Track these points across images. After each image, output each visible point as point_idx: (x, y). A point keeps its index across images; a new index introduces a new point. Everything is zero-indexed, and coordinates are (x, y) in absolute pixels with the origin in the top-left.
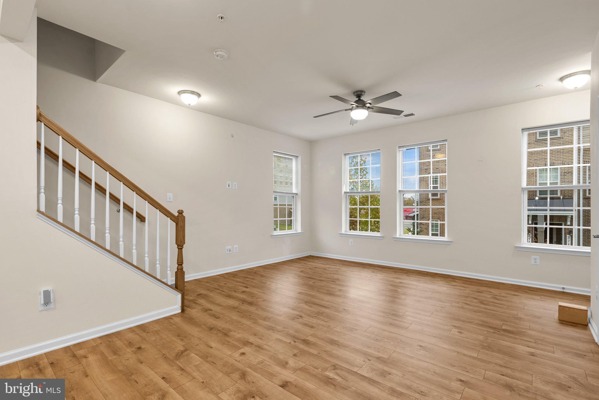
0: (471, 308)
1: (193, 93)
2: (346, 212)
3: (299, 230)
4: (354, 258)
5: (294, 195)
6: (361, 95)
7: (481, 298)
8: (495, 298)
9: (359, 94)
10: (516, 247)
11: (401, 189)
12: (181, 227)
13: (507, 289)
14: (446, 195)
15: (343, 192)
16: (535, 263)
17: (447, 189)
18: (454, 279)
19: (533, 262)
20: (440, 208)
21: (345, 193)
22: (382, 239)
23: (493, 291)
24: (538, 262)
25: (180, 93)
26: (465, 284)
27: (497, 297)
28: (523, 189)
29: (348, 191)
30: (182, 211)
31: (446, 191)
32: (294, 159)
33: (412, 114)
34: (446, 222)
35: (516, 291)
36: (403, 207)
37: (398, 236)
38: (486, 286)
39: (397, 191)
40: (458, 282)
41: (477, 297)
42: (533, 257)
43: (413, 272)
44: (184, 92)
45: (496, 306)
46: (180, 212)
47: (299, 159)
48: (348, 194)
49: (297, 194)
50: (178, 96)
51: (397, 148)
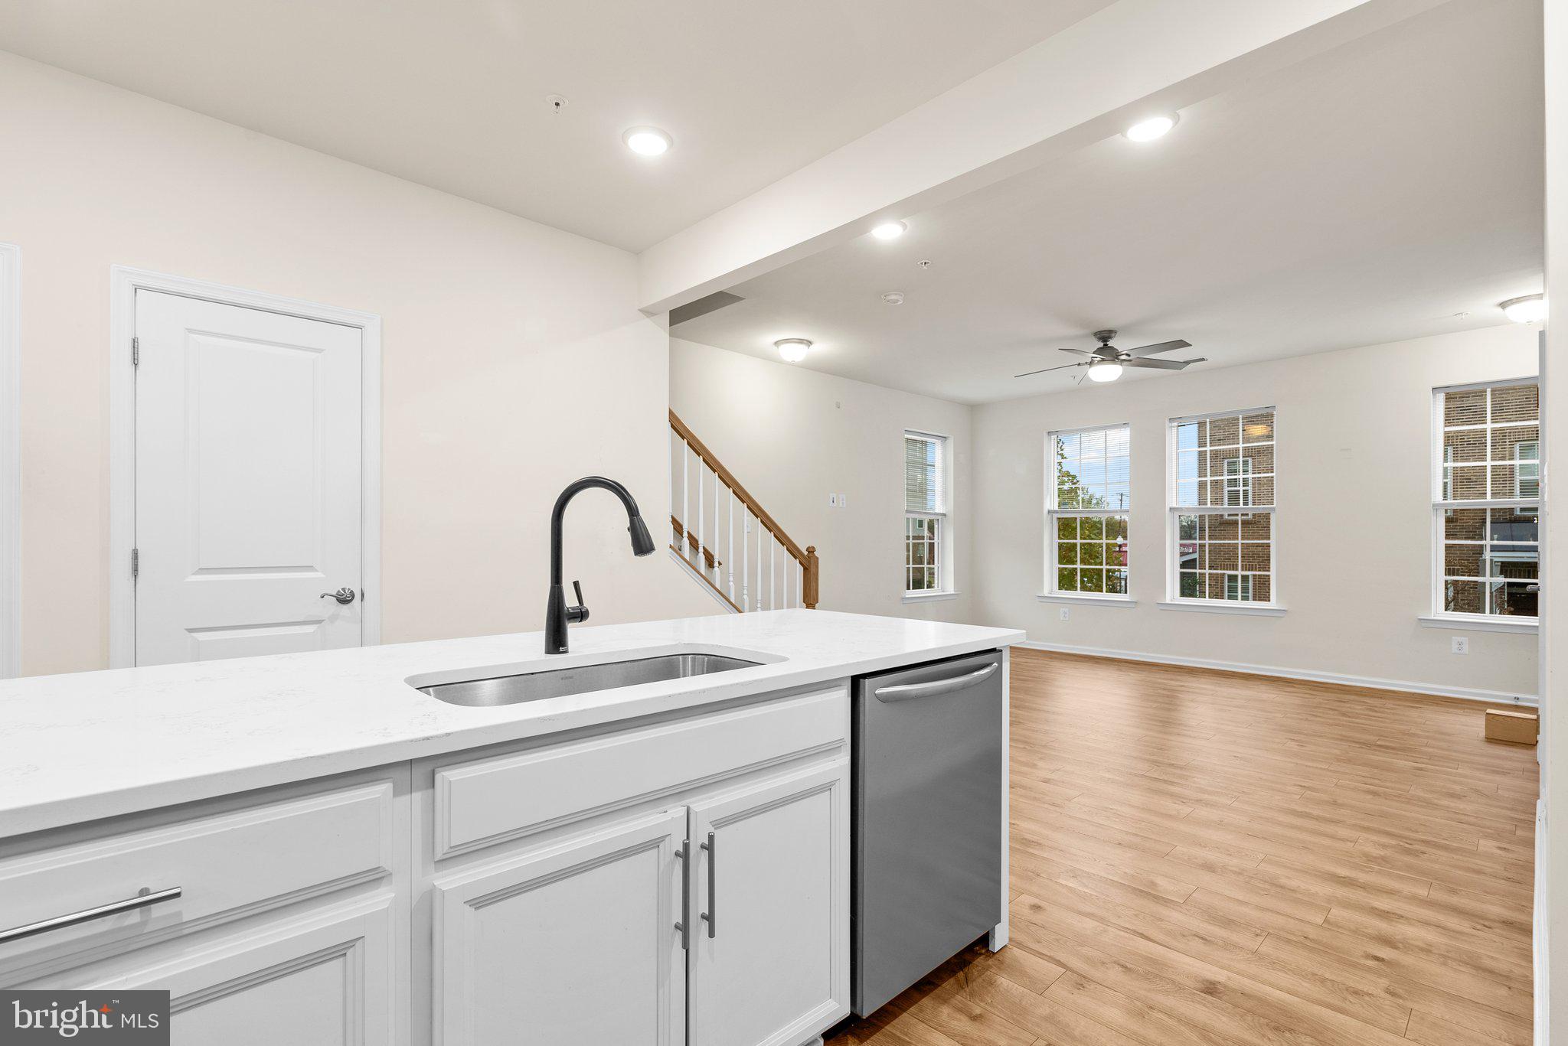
0: (1322, 720)
1: (801, 341)
2: (1051, 551)
3: (950, 589)
4: (1072, 646)
5: (940, 517)
6: (1110, 337)
7: (1344, 709)
8: (1370, 710)
9: (1105, 336)
10: (1420, 619)
11: (1175, 506)
12: (814, 574)
13: (1400, 700)
14: (1272, 517)
15: (1045, 511)
16: (1459, 652)
17: (1274, 506)
18: (1290, 683)
19: (1455, 647)
20: (1258, 545)
21: (1049, 512)
22: (1133, 606)
23: (1367, 700)
24: (1466, 648)
25: (777, 343)
26: (1314, 690)
27: (1376, 709)
28: (1436, 507)
29: (1056, 508)
30: (813, 548)
31: (1274, 509)
32: (938, 442)
33: (1203, 360)
34: (1273, 573)
35: (1418, 702)
36: (1178, 541)
37: (1168, 601)
38: (1357, 695)
39: (1167, 509)
40: (1298, 688)
41: (1336, 708)
42: (1456, 639)
43: (1203, 672)
44: (787, 341)
45: (1370, 720)
46: (811, 550)
47: (950, 443)
48: (1056, 516)
49: (944, 515)
50: (775, 348)
51: (1167, 422)
